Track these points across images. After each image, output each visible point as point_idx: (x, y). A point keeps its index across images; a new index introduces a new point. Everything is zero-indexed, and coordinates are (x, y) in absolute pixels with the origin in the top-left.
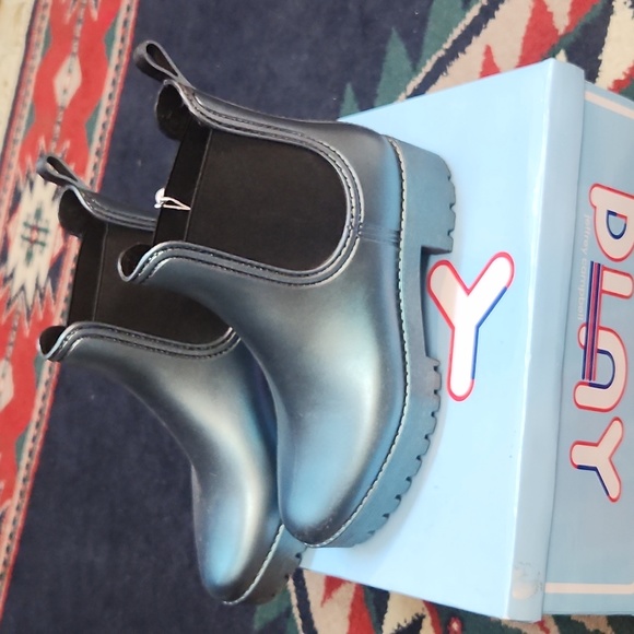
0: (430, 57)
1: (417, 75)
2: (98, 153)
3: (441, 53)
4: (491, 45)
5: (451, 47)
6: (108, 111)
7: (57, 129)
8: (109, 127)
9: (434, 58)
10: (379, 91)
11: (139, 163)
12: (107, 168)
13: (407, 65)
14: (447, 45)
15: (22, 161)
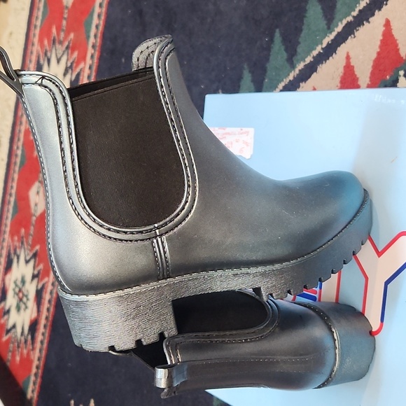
0: (341, 20)
1: (331, 33)
2: (94, 46)
3: (350, 19)
4: (390, 20)
5: (358, 15)
6: (99, 16)
7: (64, 23)
8: (101, 28)
9: (345, 22)
10: (300, 40)
11: (123, 60)
12: (101, 58)
13: (323, 23)
14: (355, 13)
15: (41, 41)
